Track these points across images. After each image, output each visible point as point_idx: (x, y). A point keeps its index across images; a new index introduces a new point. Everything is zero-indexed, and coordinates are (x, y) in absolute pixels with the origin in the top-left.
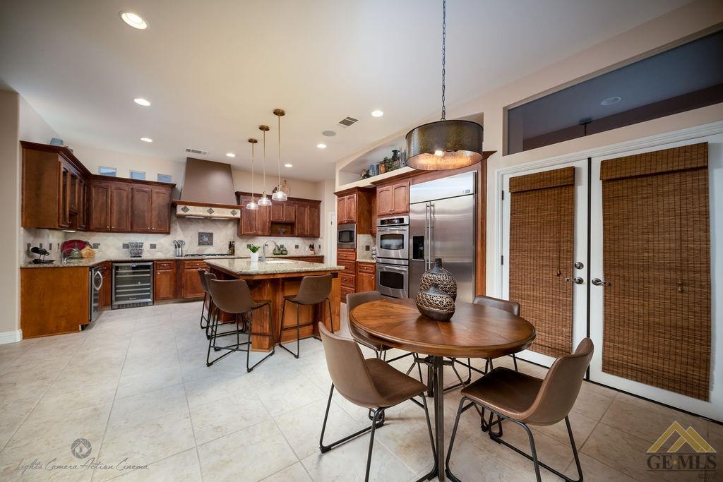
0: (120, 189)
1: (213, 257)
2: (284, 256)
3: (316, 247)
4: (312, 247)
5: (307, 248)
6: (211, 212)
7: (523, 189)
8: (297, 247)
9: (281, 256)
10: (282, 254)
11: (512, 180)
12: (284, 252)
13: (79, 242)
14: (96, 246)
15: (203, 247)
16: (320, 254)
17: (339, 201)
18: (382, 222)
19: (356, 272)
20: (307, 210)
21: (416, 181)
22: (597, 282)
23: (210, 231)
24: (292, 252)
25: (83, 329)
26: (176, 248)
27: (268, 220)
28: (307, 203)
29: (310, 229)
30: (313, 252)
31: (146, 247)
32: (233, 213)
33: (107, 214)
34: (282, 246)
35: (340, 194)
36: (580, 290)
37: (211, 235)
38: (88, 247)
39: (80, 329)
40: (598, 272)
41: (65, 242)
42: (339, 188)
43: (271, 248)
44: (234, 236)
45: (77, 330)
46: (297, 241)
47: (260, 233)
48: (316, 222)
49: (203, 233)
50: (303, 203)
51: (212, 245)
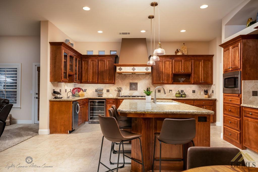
0: (93, 61)
1: (137, 98)
2: (183, 98)
3: (210, 92)
4: (206, 92)
5: (203, 93)
6: (134, 69)
8: (194, 92)
9: (181, 98)
10: (182, 97)
12: (183, 96)
13: (79, 88)
14: (85, 90)
15: (132, 92)
16: (213, 98)
17: (224, 51)
19: (241, 116)
20: (201, 63)
23: (136, 81)
24: (191, 96)
25: (70, 133)
26: (118, 92)
27: (171, 73)
28: (201, 58)
29: (204, 78)
30: (207, 96)
31: (105, 91)
32: (147, 69)
33: (88, 74)
34: (182, 91)
35: (225, 46)
37: (137, 84)
38: (82, 91)
39: (69, 132)
41: (74, 89)
42: (224, 40)
43: (174, 93)
44: (150, 84)
45: (67, 133)
46: (194, 87)
47: (166, 82)
48: (210, 72)
49: (132, 83)
50: (198, 58)
51: (137, 90)
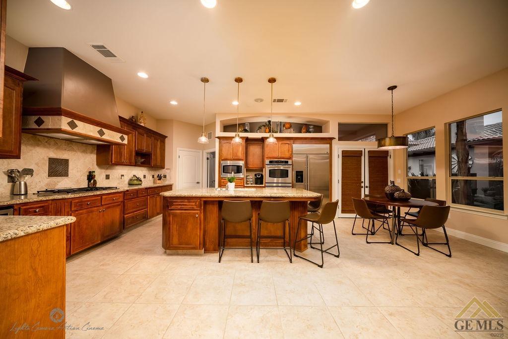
7: (346, 155)
8: (144, 177)
11: (343, 151)
15: (55, 179)
16: (165, 183)
17: (223, 143)
18: (271, 162)
20: (159, 144)
21: (295, 142)
22: (367, 187)
23: (64, 157)
27: (134, 150)
28: (158, 137)
29: (160, 161)
32: (122, 138)
35: (225, 139)
36: (363, 189)
37: (66, 162)
40: (367, 184)
42: (221, 134)
43: (126, 179)
47: (128, 162)
48: (163, 155)
51: (68, 176)
